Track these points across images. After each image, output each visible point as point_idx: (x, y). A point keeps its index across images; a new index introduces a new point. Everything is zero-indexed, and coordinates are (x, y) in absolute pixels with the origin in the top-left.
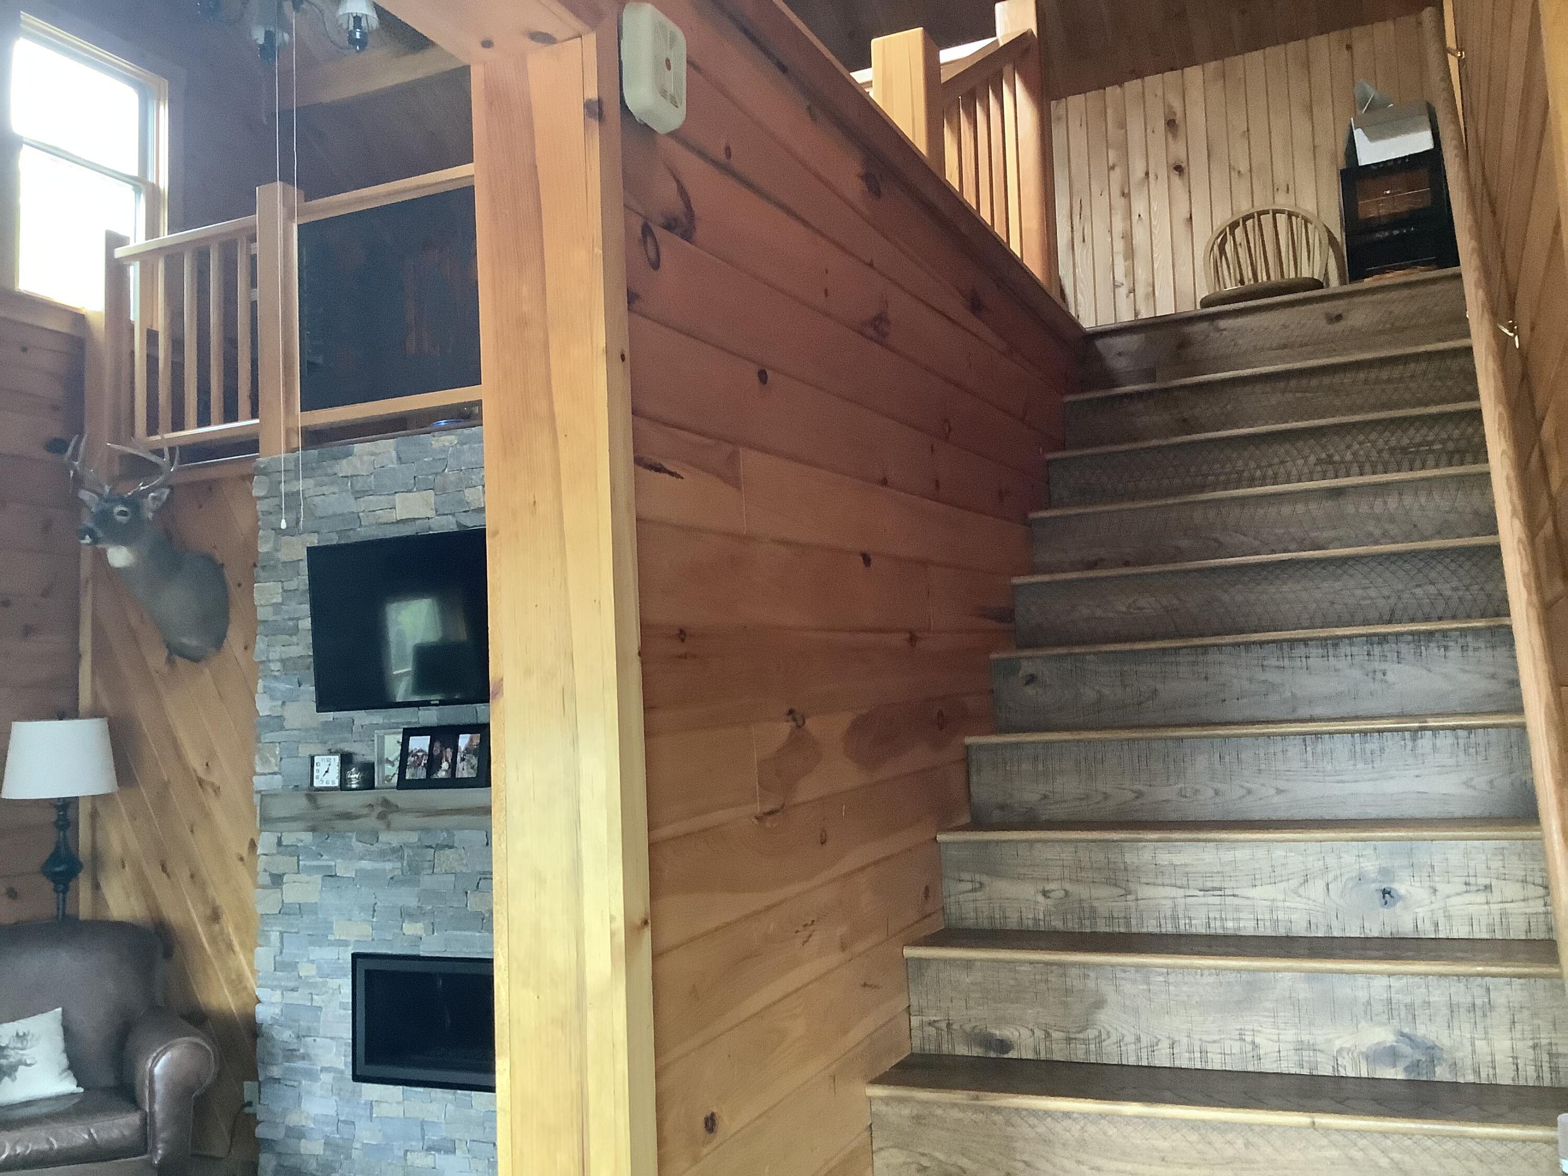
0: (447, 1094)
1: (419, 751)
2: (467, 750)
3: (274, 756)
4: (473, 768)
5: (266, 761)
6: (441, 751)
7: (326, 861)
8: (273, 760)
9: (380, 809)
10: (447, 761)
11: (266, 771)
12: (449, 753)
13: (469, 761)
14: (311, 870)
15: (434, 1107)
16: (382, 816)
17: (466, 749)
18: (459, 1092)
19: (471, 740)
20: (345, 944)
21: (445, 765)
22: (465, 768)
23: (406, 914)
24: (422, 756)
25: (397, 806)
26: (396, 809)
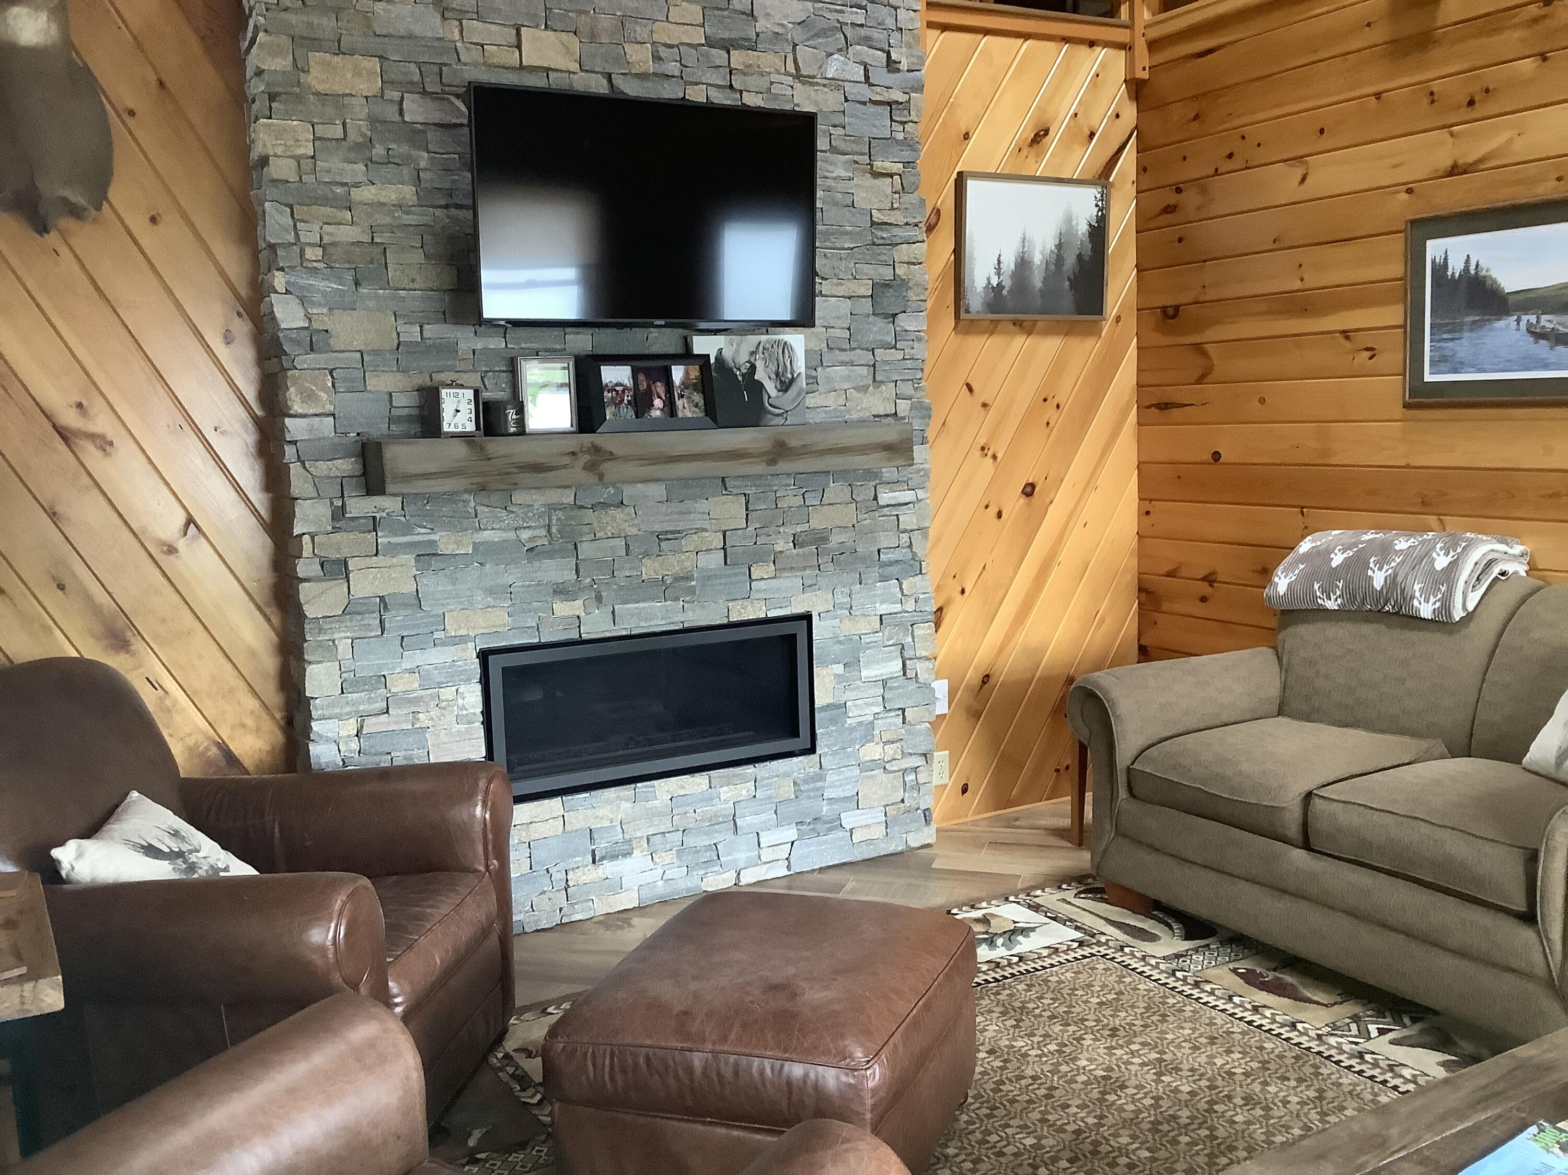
0: (625, 791)
1: (617, 385)
2: (685, 385)
3: (324, 389)
4: (696, 406)
5: (309, 397)
6: (649, 386)
7: (421, 535)
8: (323, 395)
9: (587, 458)
10: (659, 397)
11: (311, 411)
12: (660, 388)
13: (689, 398)
14: (394, 549)
15: (604, 811)
16: (591, 467)
17: (683, 383)
18: (639, 785)
19: (687, 373)
20: (461, 640)
21: (658, 403)
22: (686, 405)
23: (562, 592)
24: (623, 391)
25: (611, 453)
26: (611, 457)
